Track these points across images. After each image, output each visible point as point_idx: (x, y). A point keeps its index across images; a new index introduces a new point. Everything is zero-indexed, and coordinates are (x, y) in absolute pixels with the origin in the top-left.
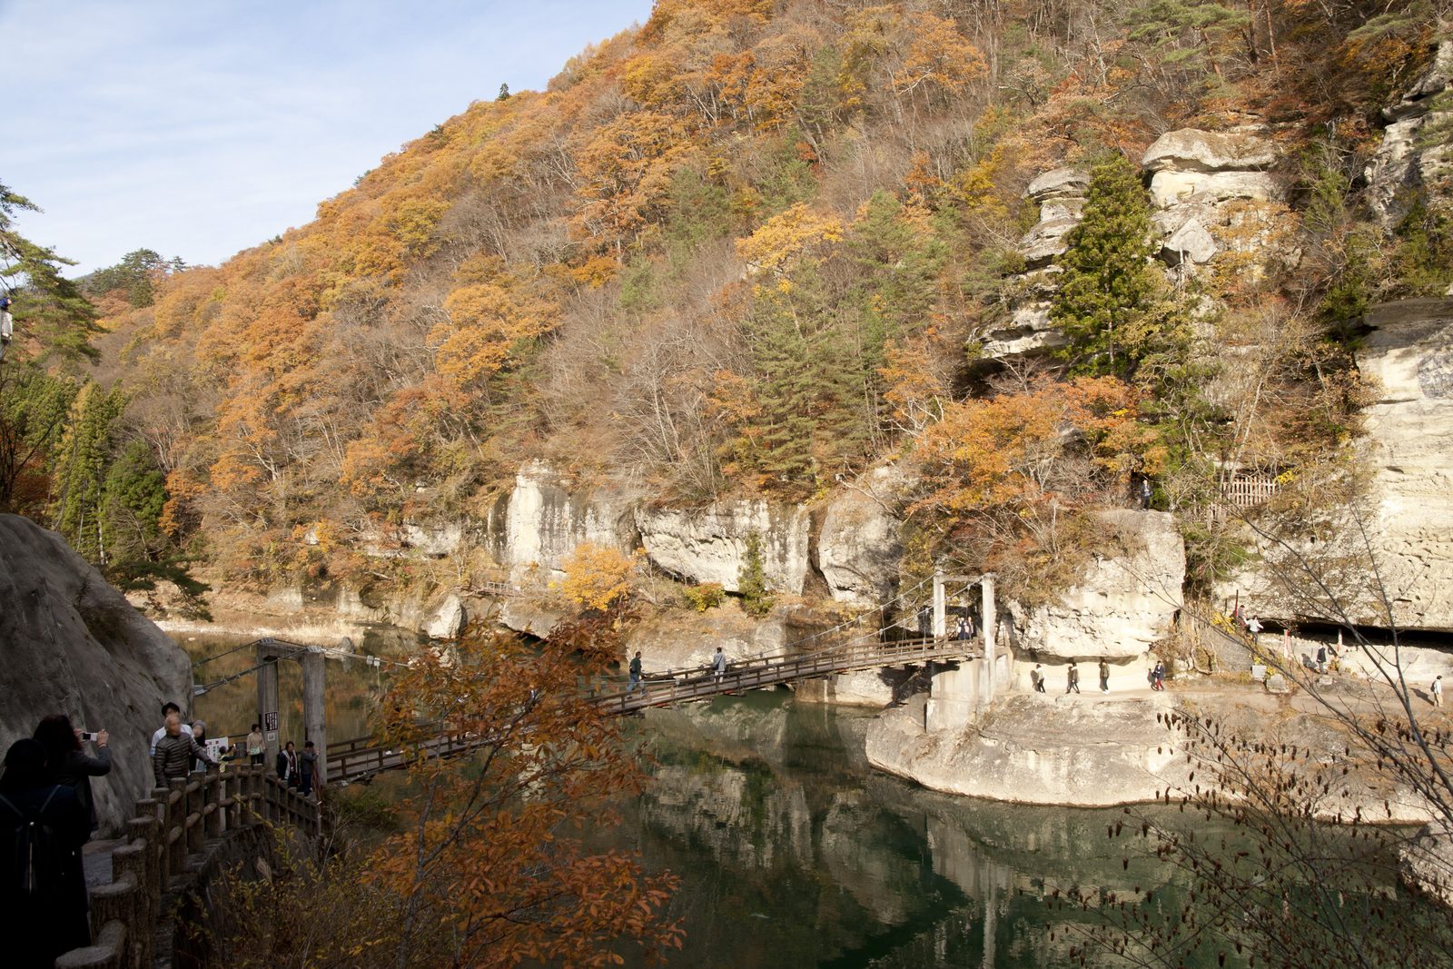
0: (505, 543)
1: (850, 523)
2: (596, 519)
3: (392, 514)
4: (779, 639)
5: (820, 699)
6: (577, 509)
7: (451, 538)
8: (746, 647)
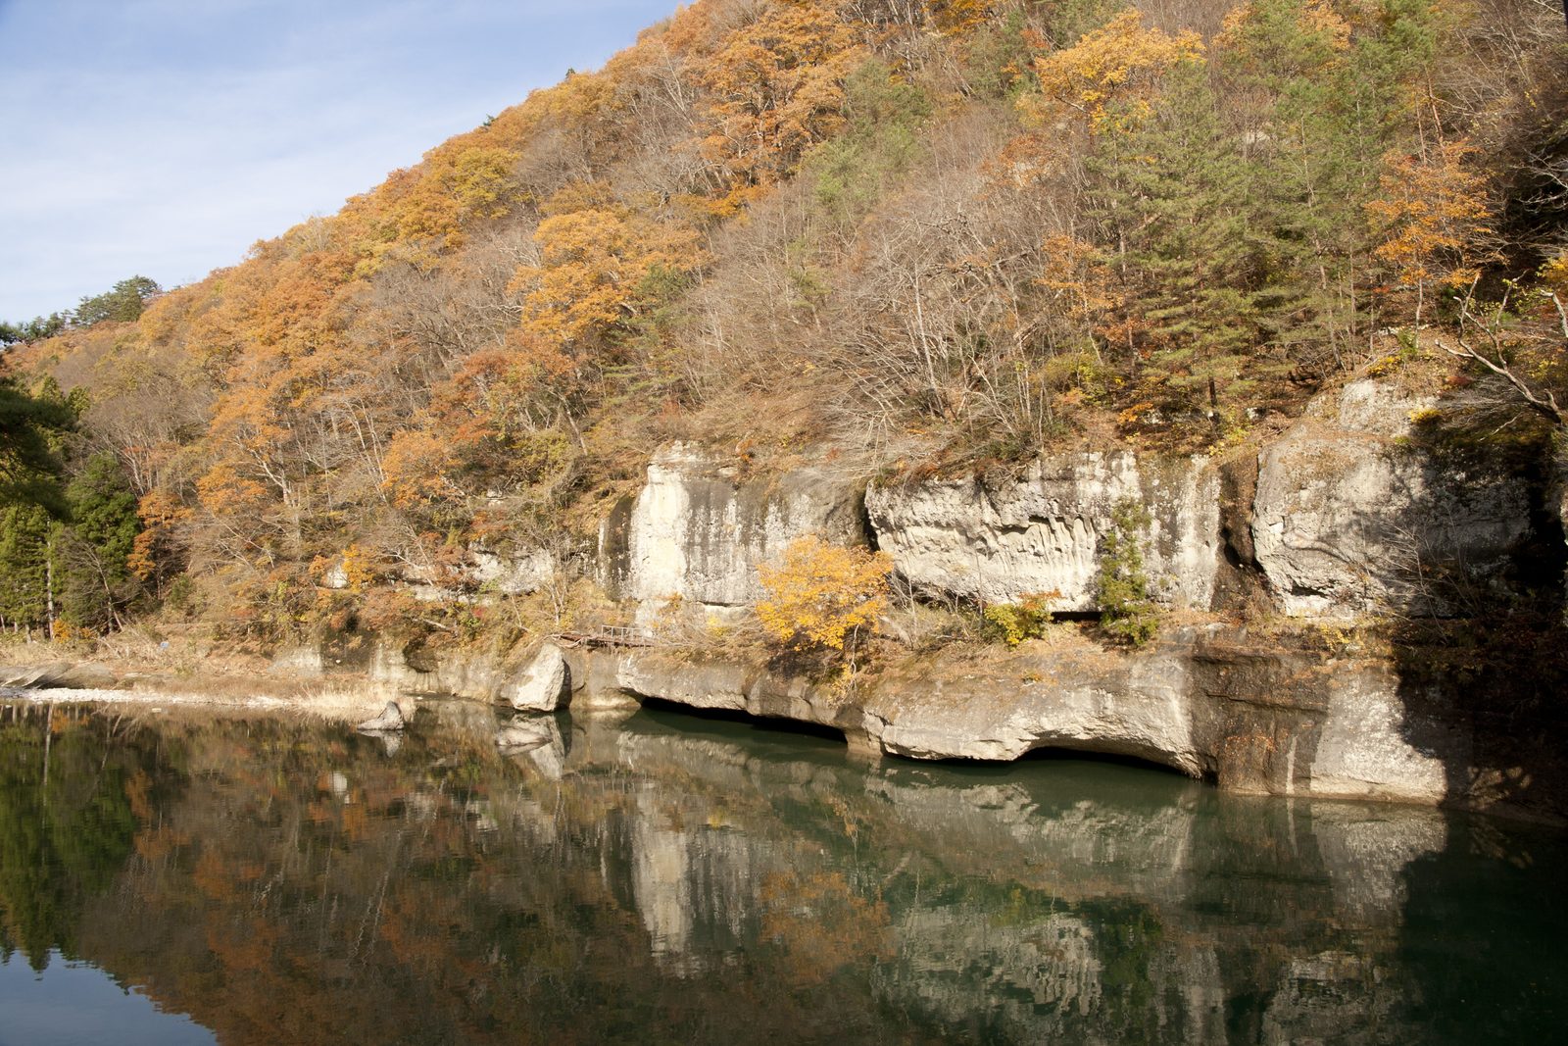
0: (626, 570)
1: (1318, 476)
2: (785, 520)
3: (453, 535)
4: (1178, 686)
5: (1277, 788)
6: (750, 508)
7: (542, 568)
8: (1110, 702)
